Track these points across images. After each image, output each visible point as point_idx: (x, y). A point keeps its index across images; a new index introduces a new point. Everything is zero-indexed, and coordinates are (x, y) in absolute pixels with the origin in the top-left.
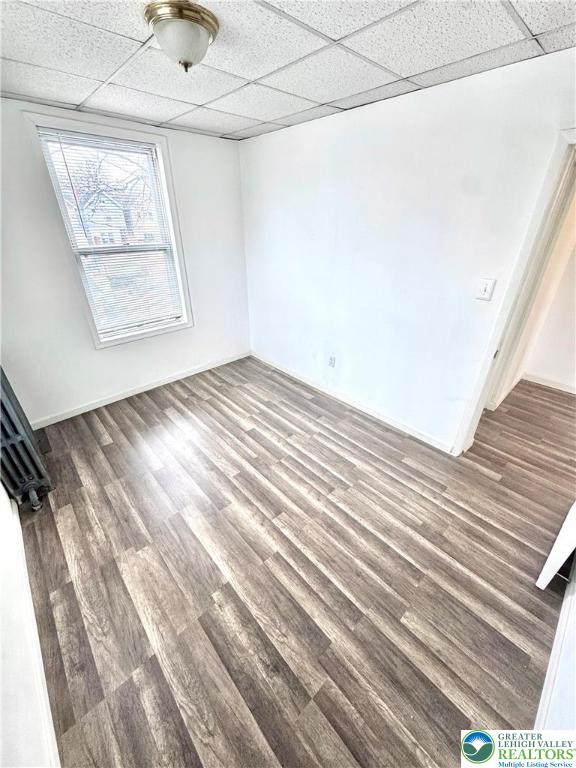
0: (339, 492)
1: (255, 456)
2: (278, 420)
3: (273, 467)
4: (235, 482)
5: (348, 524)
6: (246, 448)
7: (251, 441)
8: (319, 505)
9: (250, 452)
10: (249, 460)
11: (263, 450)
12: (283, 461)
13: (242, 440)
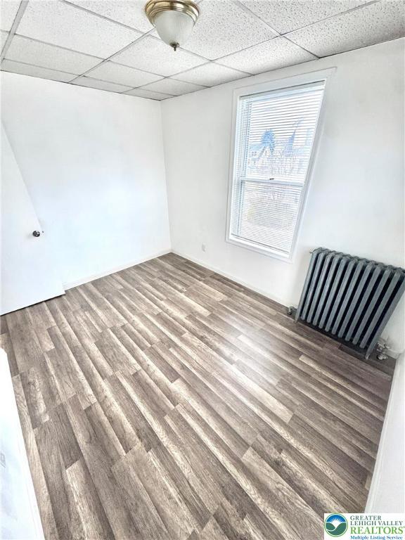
0: (119, 325)
1: (171, 350)
2: (142, 398)
3: (158, 340)
4: (184, 329)
5: (124, 311)
6: (179, 357)
7: (174, 366)
8: (136, 319)
9: (175, 354)
10: (175, 346)
11: (164, 356)
12: (150, 346)
13: (183, 367)
